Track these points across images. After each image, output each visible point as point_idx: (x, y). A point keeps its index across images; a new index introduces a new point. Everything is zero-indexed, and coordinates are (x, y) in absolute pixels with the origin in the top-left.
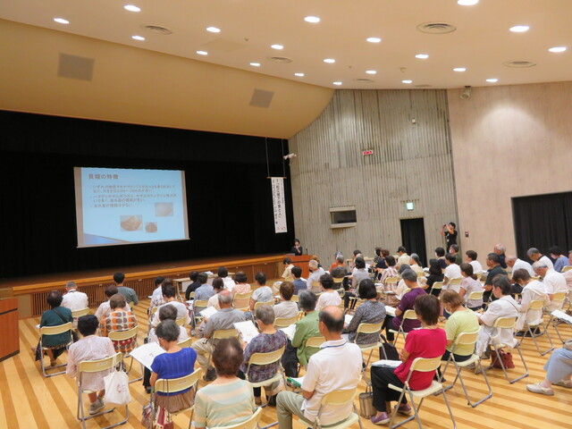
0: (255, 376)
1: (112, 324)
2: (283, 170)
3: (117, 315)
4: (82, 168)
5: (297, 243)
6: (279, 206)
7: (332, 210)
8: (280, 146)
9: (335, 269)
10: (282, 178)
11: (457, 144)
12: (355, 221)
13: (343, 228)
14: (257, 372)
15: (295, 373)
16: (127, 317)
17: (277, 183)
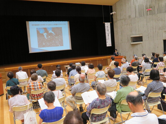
0: (94, 119)
1: (32, 87)
2: (110, 19)
3: (33, 83)
4: (29, 22)
5: (116, 51)
6: (108, 35)
7: (132, 36)
8: (109, 9)
9: (133, 62)
10: (110, 23)
12: (142, 41)
13: (136, 44)
14: (95, 117)
15: (115, 116)
16: (38, 84)
17: (108, 25)
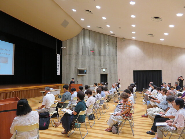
2: (60, 52)
6: (59, 65)
10: (60, 55)
11: (119, 54)
